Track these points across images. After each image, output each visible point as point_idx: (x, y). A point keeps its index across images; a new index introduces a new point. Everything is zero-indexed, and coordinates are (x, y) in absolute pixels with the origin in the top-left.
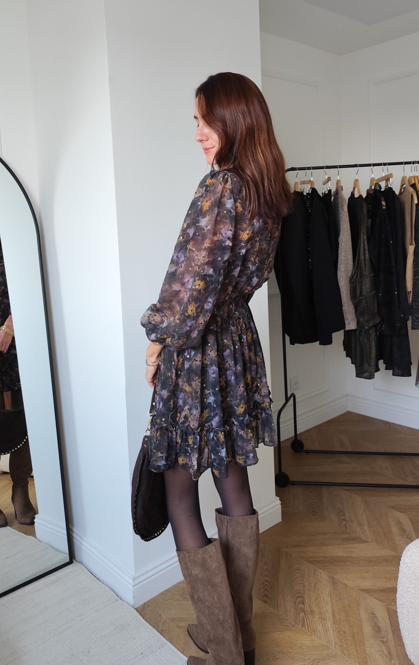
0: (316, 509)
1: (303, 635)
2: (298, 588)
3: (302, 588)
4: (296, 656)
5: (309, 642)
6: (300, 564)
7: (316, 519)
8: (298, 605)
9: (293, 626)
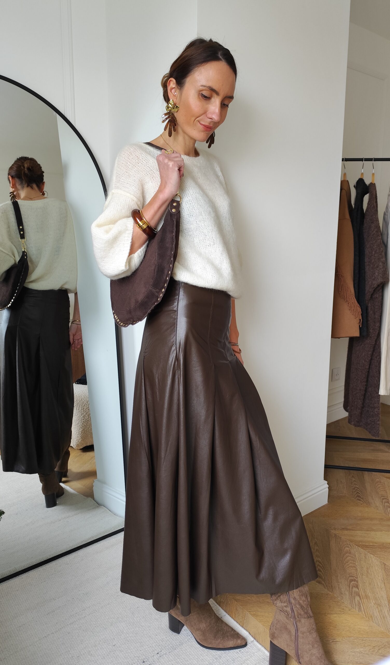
0: (359, 493)
1: (360, 620)
2: (350, 571)
3: (354, 572)
4: (355, 640)
5: (368, 628)
6: (350, 547)
7: (362, 504)
8: (352, 588)
9: (349, 610)
